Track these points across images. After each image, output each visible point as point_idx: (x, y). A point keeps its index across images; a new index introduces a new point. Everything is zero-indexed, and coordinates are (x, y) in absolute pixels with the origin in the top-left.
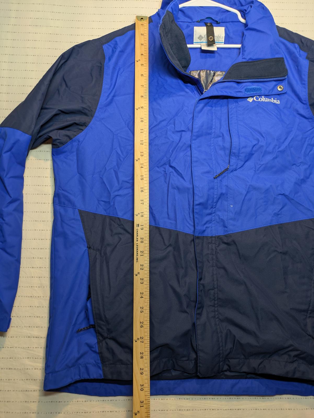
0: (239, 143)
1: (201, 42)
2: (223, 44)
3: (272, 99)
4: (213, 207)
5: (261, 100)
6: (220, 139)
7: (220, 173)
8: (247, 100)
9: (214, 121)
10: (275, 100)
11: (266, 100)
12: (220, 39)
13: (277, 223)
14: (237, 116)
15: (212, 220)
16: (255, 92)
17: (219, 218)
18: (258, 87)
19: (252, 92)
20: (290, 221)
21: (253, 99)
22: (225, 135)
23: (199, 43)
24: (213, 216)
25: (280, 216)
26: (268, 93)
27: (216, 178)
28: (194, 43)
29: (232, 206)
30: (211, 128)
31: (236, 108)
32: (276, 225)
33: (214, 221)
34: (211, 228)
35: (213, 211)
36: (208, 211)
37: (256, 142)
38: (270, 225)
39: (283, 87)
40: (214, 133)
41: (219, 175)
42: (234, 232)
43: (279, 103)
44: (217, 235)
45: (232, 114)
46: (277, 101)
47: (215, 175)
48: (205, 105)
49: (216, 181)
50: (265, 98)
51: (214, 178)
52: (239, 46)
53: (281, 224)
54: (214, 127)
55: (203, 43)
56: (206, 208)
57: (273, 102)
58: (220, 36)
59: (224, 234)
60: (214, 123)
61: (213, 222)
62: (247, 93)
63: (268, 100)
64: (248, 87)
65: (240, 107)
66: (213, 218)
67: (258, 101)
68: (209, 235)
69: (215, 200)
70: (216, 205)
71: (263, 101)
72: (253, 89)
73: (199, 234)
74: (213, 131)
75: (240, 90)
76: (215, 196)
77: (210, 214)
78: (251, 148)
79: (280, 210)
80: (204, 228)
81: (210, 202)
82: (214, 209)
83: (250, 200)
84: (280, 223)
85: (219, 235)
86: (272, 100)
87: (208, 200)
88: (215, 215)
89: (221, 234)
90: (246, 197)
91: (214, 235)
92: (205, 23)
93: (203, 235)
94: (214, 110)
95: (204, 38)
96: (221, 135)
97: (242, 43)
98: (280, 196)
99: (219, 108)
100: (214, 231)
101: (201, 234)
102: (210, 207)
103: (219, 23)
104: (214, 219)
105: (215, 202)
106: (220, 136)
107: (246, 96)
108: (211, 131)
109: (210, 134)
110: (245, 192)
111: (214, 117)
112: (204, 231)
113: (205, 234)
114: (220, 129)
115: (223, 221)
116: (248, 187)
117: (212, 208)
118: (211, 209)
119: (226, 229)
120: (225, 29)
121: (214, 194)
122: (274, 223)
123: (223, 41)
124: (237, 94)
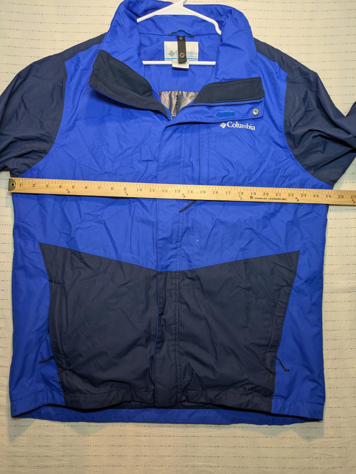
0: (209, 174)
1: (172, 59)
2: (197, 60)
3: (247, 124)
4: (179, 241)
5: (234, 126)
6: (190, 168)
7: (187, 206)
8: (220, 125)
9: (183, 149)
10: (250, 126)
11: (240, 126)
12: (193, 55)
13: (242, 259)
14: (208, 144)
15: (177, 255)
16: (228, 117)
17: (184, 253)
18: (232, 111)
19: (225, 117)
20: (257, 256)
21: (226, 125)
22: (194, 164)
23: (170, 60)
24: (179, 251)
25: (246, 251)
26: (242, 118)
27: (181, 211)
28: (165, 60)
29: (198, 240)
30: (180, 157)
31: (208, 135)
32: (241, 260)
33: (179, 255)
34: (176, 262)
35: (178, 246)
36: (174, 246)
37: (226, 173)
38: (235, 260)
39: (259, 111)
40: (183, 162)
41: (185, 208)
42: (198, 267)
43: (254, 129)
44: (181, 270)
45: (203, 141)
46: (253, 127)
47: (181, 208)
48: (174, 132)
49: (181, 214)
50: (239, 124)
51: (180, 212)
52: (214, 63)
53: (248, 259)
54: (182, 156)
55: (174, 60)
56: (171, 243)
57: (248, 128)
58: (193, 52)
59: (189, 269)
60: (183, 152)
61: (178, 257)
62: (219, 118)
63: (242, 127)
64: (221, 112)
65: (211, 133)
66: (179, 252)
67: (232, 127)
68: (174, 270)
69: (180, 234)
70: (181, 239)
71: (237, 127)
72: (225, 113)
73: (162, 269)
74: (182, 160)
75: (211, 115)
76: (180, 230)
77: (175, 248)
78: (221, 179)
79: (247, 245)
80: (169, 263)
81: (174, 236)
82: (180, 243)
83: (216, 234)
84: (245, 258)
85: (184, 269)
86: (247, 126)
87: (172, 235)
88: (180, 250)
89: (186, 269)
90: (212, 232)
91: (178, 270)
92: (177, 36)
93: (167, 270)
94: (184, 137)
95: (176, 54)
96: (191, 164)
97: (216, 60)
98: (247, 230)
99: (189, 135)
100: (179, 266)
101: (164, 270)
102: (175, 241)
103: (193, 37)
104: (179, 254)
105: (180, 237)
106: (189, 166)
107: (218, 121)
108: (179, 160)
109: (179, 163)
110: (211, 227)
111: (183, 145)
112: (168, 266)
113: (169, 269)
114: (189, 159)
115: (188, 256)
116: (214, 221)
117: (177, 242)
118: (177, 244)
119: (190, 264)
120: (199, 43)
121: (179, 228)
122: (240, 258)
123: (197, 58)
124: (208, 120)
